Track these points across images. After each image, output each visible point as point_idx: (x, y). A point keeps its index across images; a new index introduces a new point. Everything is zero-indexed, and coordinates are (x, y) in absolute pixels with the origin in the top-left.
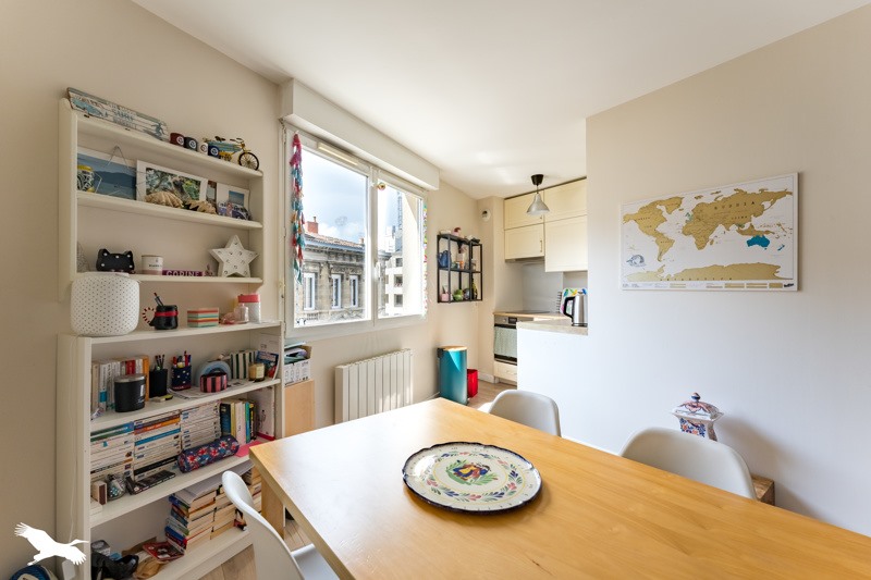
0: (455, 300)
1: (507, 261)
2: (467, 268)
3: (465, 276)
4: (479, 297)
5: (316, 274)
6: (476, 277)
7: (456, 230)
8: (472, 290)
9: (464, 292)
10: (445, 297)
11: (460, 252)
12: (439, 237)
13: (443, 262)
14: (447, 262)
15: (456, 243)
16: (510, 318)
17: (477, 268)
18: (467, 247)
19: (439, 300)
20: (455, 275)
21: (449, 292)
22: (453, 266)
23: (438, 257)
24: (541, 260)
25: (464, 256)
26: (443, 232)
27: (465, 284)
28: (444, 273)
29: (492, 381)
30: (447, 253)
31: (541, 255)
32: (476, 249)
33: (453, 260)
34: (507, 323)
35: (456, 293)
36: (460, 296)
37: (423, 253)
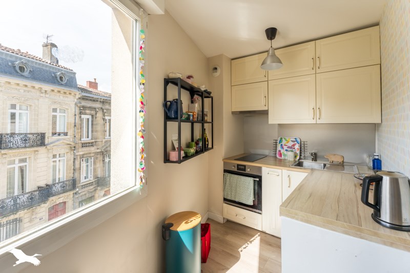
0: (187, 157)
1: (233, 113)
2: (200, 118)
3: (198, 127)
4: (210, 146)
5: (92, 116)
6: (207, 126)
7: (189, 77)
8: (204, 139)
9: (197, 143)
10: (174, 156)
11: (192, 102)
12: (167, 81)
13: (171, 112)
14: (176, 112)
15: (188, 93)
16: (238, 165)
17: (208, 118)
18: (200, 99)
19: (167, 160)
20: (186, 127)
21: (180, 149)
22: (184, 117)
23: (165, 105)
24: (265, 113)
25: (197, 106)
26: (172, 76)
27: (198, 135)
28: (173, 126)
29: (222, 221)
30: (177, 102)
31: (266, 108)
32: (207, 101)
33: (185, 110)
34: (236, 170)
35: (189, 146)
36: (192, 151)
37: (139, 99)
